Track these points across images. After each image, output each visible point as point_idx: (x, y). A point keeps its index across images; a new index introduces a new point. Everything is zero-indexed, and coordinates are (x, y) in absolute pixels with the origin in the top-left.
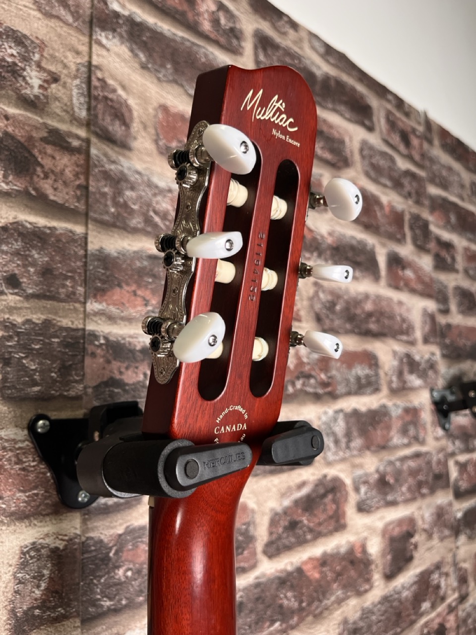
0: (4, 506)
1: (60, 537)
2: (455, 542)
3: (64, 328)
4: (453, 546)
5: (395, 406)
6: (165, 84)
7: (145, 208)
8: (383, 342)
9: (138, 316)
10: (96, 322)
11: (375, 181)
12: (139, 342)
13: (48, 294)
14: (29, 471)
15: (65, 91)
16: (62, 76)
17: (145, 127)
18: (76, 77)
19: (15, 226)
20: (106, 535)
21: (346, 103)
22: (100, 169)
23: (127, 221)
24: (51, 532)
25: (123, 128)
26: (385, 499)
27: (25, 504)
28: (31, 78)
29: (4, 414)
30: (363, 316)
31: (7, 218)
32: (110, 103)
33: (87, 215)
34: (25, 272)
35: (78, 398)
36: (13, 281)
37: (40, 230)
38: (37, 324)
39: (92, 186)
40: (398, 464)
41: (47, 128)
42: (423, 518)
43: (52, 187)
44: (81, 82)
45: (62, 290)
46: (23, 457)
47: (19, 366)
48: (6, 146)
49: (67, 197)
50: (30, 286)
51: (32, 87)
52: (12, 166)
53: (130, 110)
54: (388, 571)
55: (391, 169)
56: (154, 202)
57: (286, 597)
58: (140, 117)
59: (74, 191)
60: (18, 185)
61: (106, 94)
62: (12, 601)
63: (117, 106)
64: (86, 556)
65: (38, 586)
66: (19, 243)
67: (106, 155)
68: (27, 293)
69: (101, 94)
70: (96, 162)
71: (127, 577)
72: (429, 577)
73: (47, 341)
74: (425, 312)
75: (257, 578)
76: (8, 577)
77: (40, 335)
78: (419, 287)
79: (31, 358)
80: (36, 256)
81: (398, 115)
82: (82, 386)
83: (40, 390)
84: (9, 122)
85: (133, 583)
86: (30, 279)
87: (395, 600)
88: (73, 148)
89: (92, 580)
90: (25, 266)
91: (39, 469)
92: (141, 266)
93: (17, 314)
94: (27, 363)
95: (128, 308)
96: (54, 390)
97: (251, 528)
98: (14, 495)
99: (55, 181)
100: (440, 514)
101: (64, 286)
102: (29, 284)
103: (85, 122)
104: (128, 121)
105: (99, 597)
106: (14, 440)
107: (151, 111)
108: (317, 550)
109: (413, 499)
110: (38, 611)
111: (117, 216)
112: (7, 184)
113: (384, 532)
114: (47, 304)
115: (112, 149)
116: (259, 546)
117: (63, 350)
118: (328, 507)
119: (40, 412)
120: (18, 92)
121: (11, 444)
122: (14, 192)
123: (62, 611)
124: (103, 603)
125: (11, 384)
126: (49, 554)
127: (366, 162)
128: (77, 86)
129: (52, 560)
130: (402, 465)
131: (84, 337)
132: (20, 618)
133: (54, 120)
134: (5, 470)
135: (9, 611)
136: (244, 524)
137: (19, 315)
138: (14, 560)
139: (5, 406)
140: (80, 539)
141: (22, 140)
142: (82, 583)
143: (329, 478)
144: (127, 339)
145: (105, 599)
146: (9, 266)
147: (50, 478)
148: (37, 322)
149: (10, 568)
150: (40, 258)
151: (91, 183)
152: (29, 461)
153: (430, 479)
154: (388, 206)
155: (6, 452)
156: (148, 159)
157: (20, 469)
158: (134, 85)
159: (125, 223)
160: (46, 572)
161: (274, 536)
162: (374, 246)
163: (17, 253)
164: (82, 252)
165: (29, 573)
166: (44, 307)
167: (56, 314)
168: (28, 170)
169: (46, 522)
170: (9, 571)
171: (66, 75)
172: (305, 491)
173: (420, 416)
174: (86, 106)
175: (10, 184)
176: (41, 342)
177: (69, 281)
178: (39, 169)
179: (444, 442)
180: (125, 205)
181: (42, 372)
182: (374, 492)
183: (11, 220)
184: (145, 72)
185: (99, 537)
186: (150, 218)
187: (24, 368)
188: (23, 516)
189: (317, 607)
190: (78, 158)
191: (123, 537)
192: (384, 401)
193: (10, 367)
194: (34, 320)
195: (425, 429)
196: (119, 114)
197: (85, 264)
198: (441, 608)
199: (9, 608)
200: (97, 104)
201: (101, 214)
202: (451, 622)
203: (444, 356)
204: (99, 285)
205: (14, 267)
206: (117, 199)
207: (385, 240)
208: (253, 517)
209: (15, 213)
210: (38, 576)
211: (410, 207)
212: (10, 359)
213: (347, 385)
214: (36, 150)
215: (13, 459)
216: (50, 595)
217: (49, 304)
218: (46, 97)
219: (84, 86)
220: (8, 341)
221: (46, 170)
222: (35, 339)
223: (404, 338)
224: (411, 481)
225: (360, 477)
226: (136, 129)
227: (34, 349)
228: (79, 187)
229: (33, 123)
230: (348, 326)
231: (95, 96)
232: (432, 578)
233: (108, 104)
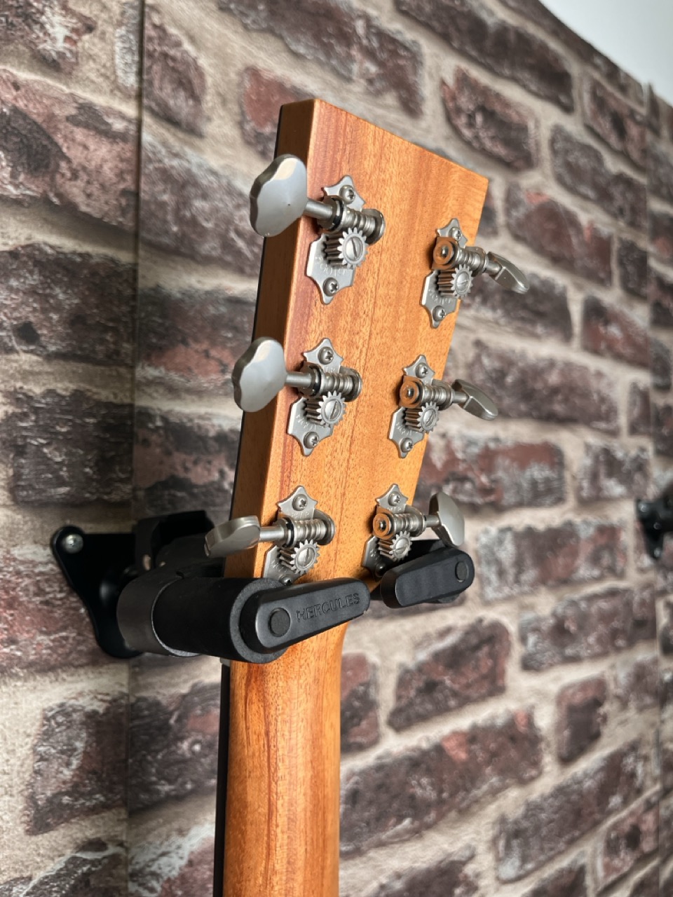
0: (19, 653)
1: (100, 697)
2: (660, 714)
3: (103, 403)
4: (656, 719)
5: (586, 524)
6: (254, 35)
7: (223, 227)
8: (573, 431)
9: (212, 387)
10: (150, 395)
11: (572, 190)
12: (213, 426)
13: (79, 353)
14: (54, 606)
15: (104, 44)
16: (100, 23)
17: (224, 102)
18: (120, 24)
19: (29, 250)
20: (164, 695)
21: (531, 68)
22: (157, 165)
23: (196, 246)
24: (86, 690)
25: (191, 102)
26: (562, 653)
27: (49, 651)
28: (52, 26)
29: (18, 524)
30: (545, 392)
31: (17, 238)
32: (171, 64)
33: (136, 235)
34: (45, 320)
35: (123, 504)
36: (27, 333)
37: (66, 257)
38: (63, 397)
39: (144, 191)
40: (583, 605)
41: (76, 102)
42: (616, 679)
43: (84, 191)
44: (128, 31)
45: (99, 348)
46: (46, 585)
47: (38, 457)
48: (14, 128)
49: (106, 208)
50: (53, 341)
51: (54, 40)
52: (24, 160)
53: (201, 75)
54: (564, 752)
55: (595, 172)
56: (237, 218)
57: (420, 784)
58: (216, 85)
59: (117, 200)
60: (32, 188)
61: (165, 48)
62: (30, 785)
63: (181, 68)
64: (137, 722)
65: (68, 764)
66: (35, 277)
67: (165, 144)
68: (48, 351)
69: (158, 48)
70: (151, 155)
71: (193, 753)
72: (621, 761)
73: (78, 421)
74: (634, 388)
75: (379, 758)
76: (24, 751)
77: (69, 412)
78: (628, 351)
79: (54, 445)
80: (61, 296)
81: (610, 88)
82: (130, 487)
83: (69, 491)
84: (19, 92)
85: (203, 760)
86: (53, 331)
87: (574, 792)
88: (114, 132)
89: (144, 756)
90: (44, 311)
91: (68, 602)
92: (217, 313)
93: (34, 381)
94: (50, 453)
95: (196, 375)
96: (90, 493)
97: (372, 691)
98: (33, 638)
99: (88, 182)
100: (641, 676)
101: (103, 341)
102: (51, 337)
103: (133, 93)
104: (197, 91)
105: (154, 779)
106: (32, 562)
107: (233, 76)
108: (464, 721)
109: (603, 655)
110: (67, 798)
111: (182, 238)
112: (17, 186)
113: (560, 699)
114: (77, 367)
115: (174, 135)
116: (383, 715)
117: (102, 436)
118: (482, 663)
119: (68, 522)
120: (33, 47)
121: (28, 567)
122: (28, 199)
123: (102, 799)
124: (159, 787)
125: (27, 483)
126: (84, 719)
127: (559, 161)
128: (121, 37)
129: (88, 728)
130: (589, 607)
131: (131, 416)
132: (43, 808)
133: (87, 89)
134: (21, 604)
135: (26, 797)
136: (362, 685)
137: (37, 383)
138: (35, 728)
139: (18, 514)
140: (128, 699)
141: (39, 120)
142: (130, 761)
143: (485, 623)
144: (196, 421)
145: (163, 782)
146: (21, 310)
147: (85, 615)
148: (64, 393)
149: (27, 740)
150: (67, 299)
151: (143, 186)
152: (55, 591)
153: (629, 626)
154: (589, 229)
155: (22, 578)
156: (229, 152)
157: (41, 602)
158: (209, 37)
159: (193, 249)
160: (79, 745)
161: (404, 702)
162: (565, 289)
163: (32, 292)
164: (129, 292)
165: (56, 745)
166: (74, 372)
167: (91, 382)
168: (47, 166)
169: (79, 676)
170: (27, 744)
171: (105, 21)
172: (450, 640)
173: (619, 539)
174: (134, 69)
175: (21, 186)
176: (70, 424)
177: (110, 334)
178: (63, 164)
179: (651, 575)
180: (194, 222)
181: (71, 466)
182: (547, 644)
183: (23, 242)
184: (225, 16)
185: (155, 697)
186: (231, 243)
187: (46, 460)
188: (46, 668)
189: (463, 799)
190: (123, 149)
191: (188, 698)
192: (570, 516)
193: (25, 459)
194: (60, 391)
195: (625, 556)
196: (184, 81)
197: (133, 310)
198: (636, 804)
199: (26, 793)
200: (152, 64)
201: (157, 234)
202: (649, 822)
203: (659, 453)
204: (154, 340)
205: (28, 313)
206: (182, 213)
207: (581, 281)
208: (374, 675)
209: (29, 232)
210: (68, 750)
211: (621, 230)
212: (24, 446)
213: (518, 492)
214: (59, 136)
215: (32, 588)
216: (85, 776)
217: (80, 367)
218: (76, 55)
219: (132, 37)
220: (21, 420)
221: (74, 166)
222: (60, 419)
223: (603, 425)
224: (602, 628)
225: (529, 623)
226: (210, 104)
227: (60, 433)
228: (124, 193)
229: (56, 95)
230: (523, 407)
231: (148, 51)
232: (624, 762)
233: (167, 65)
